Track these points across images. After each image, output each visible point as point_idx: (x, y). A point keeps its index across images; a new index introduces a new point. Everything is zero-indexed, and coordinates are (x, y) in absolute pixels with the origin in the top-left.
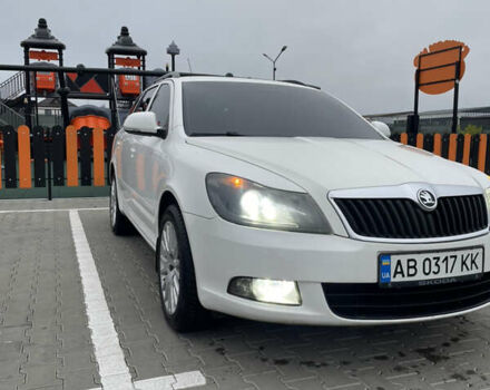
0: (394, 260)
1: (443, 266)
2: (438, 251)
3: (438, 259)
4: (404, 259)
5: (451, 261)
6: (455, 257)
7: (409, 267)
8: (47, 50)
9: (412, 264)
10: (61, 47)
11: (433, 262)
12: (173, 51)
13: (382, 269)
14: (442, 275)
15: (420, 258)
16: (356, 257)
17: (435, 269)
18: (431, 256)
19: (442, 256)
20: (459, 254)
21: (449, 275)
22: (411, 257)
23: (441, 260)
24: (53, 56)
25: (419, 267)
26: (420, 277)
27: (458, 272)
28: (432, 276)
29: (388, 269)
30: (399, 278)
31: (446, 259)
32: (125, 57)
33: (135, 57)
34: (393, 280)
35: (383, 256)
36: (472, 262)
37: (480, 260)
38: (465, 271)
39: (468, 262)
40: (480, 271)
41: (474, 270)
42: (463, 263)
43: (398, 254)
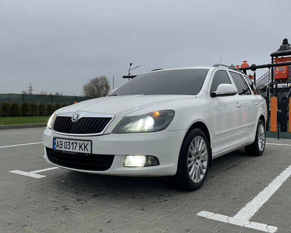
1: (71, 146)
2: (70, 139)
4: (59, 141)
5: (75, 145)
6: (77, 143)
7: (60, 144)
9: (61, 143)
11: (68, 144)
13: (54, 143)
14: (71, 150)
15: (64, 141)
17: (68, 147)
18: (67, 141)
19: (71, 141)
20: (78, 142)
21: (74, 151)
22: (61, 140)
23: (71, 143)
25: (63, 145)
26: (63, 149)
27: (77, 150)
28: (67, 150)
30: (57, 148)
31: (73, 143)
34: (56, 149)
36: (85, 147)
37: (89, 147)
38: (81, 151)
39: (83, 147)
40: (89, 152)
41: (86, 152)
42: (80, 147)
43: (58, 138)
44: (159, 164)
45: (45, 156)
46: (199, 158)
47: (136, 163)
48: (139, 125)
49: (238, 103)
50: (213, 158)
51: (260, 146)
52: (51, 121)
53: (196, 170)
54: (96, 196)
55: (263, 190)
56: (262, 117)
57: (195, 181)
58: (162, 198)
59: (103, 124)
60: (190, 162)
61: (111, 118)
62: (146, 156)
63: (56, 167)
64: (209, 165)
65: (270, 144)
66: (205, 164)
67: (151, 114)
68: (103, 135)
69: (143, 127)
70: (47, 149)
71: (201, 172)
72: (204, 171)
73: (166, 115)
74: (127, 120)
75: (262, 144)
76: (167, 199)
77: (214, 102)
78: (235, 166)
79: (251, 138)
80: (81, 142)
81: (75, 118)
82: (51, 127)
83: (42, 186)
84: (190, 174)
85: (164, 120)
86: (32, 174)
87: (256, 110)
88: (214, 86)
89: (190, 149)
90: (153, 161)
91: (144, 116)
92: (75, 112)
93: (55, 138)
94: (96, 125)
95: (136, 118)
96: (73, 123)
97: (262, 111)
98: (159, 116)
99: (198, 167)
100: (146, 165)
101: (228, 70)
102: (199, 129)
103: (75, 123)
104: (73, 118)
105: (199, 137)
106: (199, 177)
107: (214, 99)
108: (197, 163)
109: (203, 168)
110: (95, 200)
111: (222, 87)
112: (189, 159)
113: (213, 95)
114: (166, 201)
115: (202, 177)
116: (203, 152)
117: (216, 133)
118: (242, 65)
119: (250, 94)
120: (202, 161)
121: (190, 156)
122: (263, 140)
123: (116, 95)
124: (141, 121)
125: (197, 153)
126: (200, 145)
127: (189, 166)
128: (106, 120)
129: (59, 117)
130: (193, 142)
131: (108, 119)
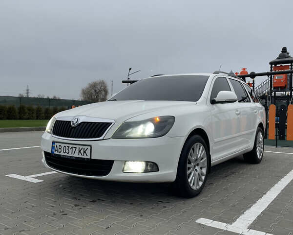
0: (56, 145)
1: (70, 150)
2: (68, 144)
3: (69, 147)
4: (58, 144)
5: (74, 149)
6: (76, 148)
7: (59, 149)
9: (60, 147)
11: (67, 148)
13: (53, 148)
14: (70, 154)
15: (63, 145)
17: (67, 151)
18: (66, 145)
20: (78, 147)
21: (73, 155)
22: (60, 144)
23: (70, 147)
25: (62, 149)
26: (62, 153)
27: (76, 155)
28: (66, 154)
30: (56, 153)
31: (72, 148)
34: (55, 153)
36: (84, 152)
37: (88, 152)
38: (80, 156)
39: (82, 152)
40: (89, 157)
41: (85, 157)
42: (80, 151)
43: (57, 142)
44: (158, 171)
45: (44, 160)
46: (198, 165)
47: (135, 169)
48: (139, 131)
49: (237, 111)
50: (212, 165)
51: (258, 153)
52: (50, 125)
53: (195, 177)
54: (94, 201)
55: (261, 197)
56: (261, 125)
57: (194, 188)
58: (161, 205)
59: (103, 128)
60: (189, 168)
61: (111, 123)
62: (146, 162)
63: (54, 172)
64: (208, 171)
65: (268, 152)
66: (204, 171)
67: (152, 120)
68: (103, 139)
69: (143, 132)
70: (46, 153)
71: (200, 179)
72: (203, 178)
73: (166, 121)
74: (128, 126)
75: (260, 151)
76: (165, 206)
77: (214, 109)
78: (233, 173)
79: (250, 146)
80: (81, 147)
81: (74, 123)
82: (50, 131)
83: (39, 190)
84: (189, 181)
85: (164, 126)
86: (30, 179)
87: (255, 118)
88: (214, 93)
89: (189, 156)
90: (152, 166)
91: (144, 122)
92: (75, 117)
93: (54, 143)
94: (96, 130)
95: (137, 124)
96: (72, 127)
97: (260, 119)
98: (160, 122)
99: (197, 173)
100: (146, 171)
101: (228, 77)
102: (199, 136)
103: (75, 127)
104: (73, 122)
105: (199, 144)
106: (198, 184)
107: (214, 106)
108: (196, 170)
109: (202, 174)
110: (93, 206)
111: (222, 95)
112: (188, 166)
113: (213, 102)
114: (165, 207)
115: (201, 183)
116: (202, 159)
117: (216, 140)
118: (241, 73)
119: (250, 101)
120: (201, 168)
121: (190, 163)
122: (261, 148)
123: (115, 100)
124: (141, 126)
125: (196, 160)
126: (200, 152)
127: (188, 172)
128: (106, 125)
129: (58, 121)
130: (193, 149)
131: (108, 124)
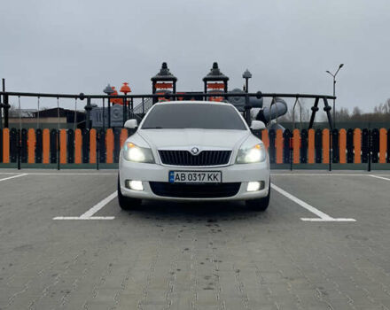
0: (176, 173)
1: (198, 178)
2: (195, 171)
3: (196, 174)
4: (180, 174)
5: (202, 176)
6: (205, 174)
8: (166, 82)
9: (183, 176)
10: (175, 80)
11: (193, 176)
12: (247, 76)
13: (170, 177)
14: (198, 181)
15: (187, 174)
16: (161, 172)
17: (194, 178)
18: (192, 173)
19: (198, 173)
20: (207, 173)
21: (201, 181)
22: (182, 173)
24: (169, 86)
25: (187, 176)
26: (187, 181)
27: (206, 180)
28: (192, 181)
29: (173, 177)
30: (177, 181)
31: (200, 175)
32: (214, 82)
33: (222, 82)
34: (175, 181)
35: (171, 172)
36: (215, 177)
37: (219, 177)
38: (210, 181)
39: (212, 177)
40: (219, 181)
41: (216, 181)
42: (209, 177)
43: (177, 171)
44: (263, 188)
61: (232, 151)
68: (229, 166)
80: (211, 173)
81: (195, 152)
96: (194, 156)
131: (229, 153)
